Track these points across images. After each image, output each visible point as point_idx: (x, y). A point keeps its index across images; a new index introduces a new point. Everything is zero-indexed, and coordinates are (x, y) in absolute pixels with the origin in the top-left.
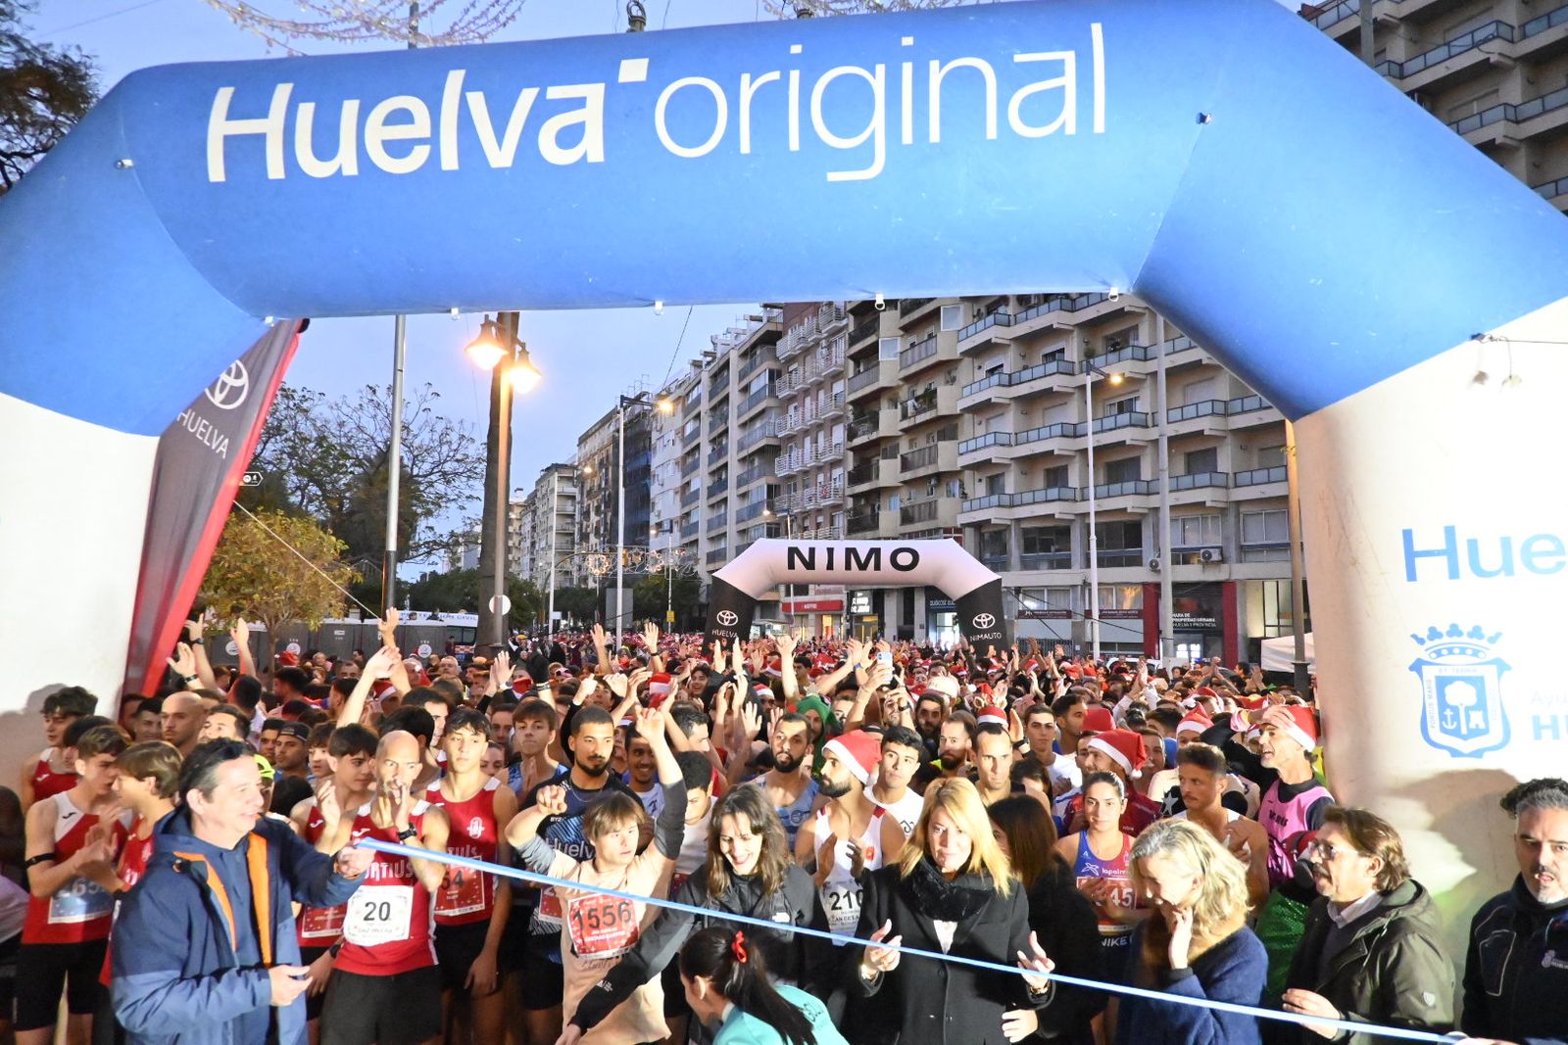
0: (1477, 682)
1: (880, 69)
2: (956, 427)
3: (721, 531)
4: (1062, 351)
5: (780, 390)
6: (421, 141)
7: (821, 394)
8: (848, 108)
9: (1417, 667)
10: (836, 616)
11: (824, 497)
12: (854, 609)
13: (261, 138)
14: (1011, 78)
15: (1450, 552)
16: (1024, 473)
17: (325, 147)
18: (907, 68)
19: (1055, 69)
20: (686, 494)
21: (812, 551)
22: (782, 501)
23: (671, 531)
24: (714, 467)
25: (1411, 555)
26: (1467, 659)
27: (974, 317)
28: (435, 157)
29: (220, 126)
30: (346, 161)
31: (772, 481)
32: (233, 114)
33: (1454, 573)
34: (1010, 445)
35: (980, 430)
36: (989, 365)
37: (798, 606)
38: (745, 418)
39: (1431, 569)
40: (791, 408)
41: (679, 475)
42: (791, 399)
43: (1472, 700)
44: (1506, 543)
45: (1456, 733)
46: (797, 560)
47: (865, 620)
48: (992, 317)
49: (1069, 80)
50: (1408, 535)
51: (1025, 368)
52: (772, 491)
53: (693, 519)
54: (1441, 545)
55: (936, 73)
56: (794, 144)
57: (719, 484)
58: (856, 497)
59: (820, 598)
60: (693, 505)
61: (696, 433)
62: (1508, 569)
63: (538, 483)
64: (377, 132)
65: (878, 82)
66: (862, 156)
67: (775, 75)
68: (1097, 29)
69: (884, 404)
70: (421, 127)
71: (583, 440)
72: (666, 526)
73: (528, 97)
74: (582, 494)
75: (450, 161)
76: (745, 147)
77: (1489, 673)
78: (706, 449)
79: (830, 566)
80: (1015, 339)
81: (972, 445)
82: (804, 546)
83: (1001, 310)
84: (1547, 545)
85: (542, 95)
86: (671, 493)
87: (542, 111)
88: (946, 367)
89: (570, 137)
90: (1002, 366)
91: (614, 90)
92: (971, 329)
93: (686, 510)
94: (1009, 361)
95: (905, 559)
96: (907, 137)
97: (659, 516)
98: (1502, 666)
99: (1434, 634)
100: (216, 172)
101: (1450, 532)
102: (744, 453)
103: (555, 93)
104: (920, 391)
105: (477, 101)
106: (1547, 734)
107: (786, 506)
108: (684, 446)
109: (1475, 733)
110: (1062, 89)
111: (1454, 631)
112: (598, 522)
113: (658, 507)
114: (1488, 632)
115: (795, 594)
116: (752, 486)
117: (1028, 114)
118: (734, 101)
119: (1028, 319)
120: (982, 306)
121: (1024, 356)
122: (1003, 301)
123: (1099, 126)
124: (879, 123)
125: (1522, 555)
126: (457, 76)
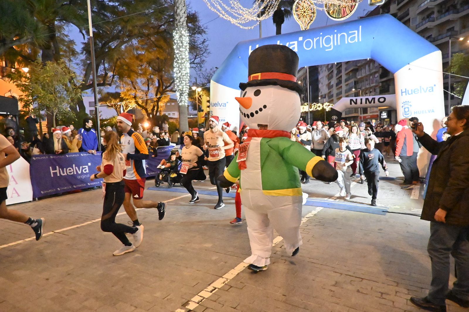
1: (332, 36)
3: (340, 96)
4: (453, 28)
8: (328, 41)
9: (402, 107)
10: (376, 119)
11: (372, 83)
12: (382, 117)
14: (349, 35)
15: (406, 92)
18: (335, 35)
19: (354, 33)
20: (330, 87)
21: (356, 100)
22: (359, 85)
23: (325, 97)
24: (337, 77)
25: (402, 92)
26: (407, 105)
27: (422, 19)
29: (250, 51)
31: (356, 80)
33: (406, 95)
36: (428, 35)
37: (364, 117)
39: (404, 94)
41: (327, 80)
43: (408, 110)
44: (412, 90)
45: (406, 115)
46: (352, 102)
47: (386, 120)
48: (428, 19)
49: (356, 35)
50: (402, 90)
51: (440, 35)
52: (356, 83)
53: (332, 94)
54: (405, 91)
55: (339, 35)
56: (321, 47)
57: (339, 83)
58: (382, 82)
59: (371, 114)
60: (332, 89)
61: (332, 67)
62: (412, 93)
65: (332, 37)
66: (330, 47)
67: (318, 38)
68: (360, 27)
72: (324, 96)
73: (288, 44)
76: (315, 48)
77: (409, 107)
78: (335, 72)
79: (361, 103)
80: (436, 26)
82: (354, 99)
83: (432, 16)
84: (417, 90)
86: (325, 86)
90: (431, 35)
92: (421, 24)
93: (329, 91)
94: (434, 33)
95: (382, 100)
96: (336, 44)
97: (321, 93)
98: (411, 106)
99: (404, 102)
101: (406, 89)
102: (347, 72)
103: (291, 43)
106: (416, 113)
107: (360, 87)
108: (328, 71)
109: (408, 114)
110: (355, 36)
111: (406, 102)
112: (303, 97)
113: (321, 91)
114: (409, 102)
115: (363, 114)
116: (350, 82)
117: (351, 40)
118: (313, 42)
119: (441, 18)
120: (425, 15)
121: (439, 31)
122: (433, 13)
123: (360, 40)
124: (332, 43)
125: (414, 92)
126: (278, 42)
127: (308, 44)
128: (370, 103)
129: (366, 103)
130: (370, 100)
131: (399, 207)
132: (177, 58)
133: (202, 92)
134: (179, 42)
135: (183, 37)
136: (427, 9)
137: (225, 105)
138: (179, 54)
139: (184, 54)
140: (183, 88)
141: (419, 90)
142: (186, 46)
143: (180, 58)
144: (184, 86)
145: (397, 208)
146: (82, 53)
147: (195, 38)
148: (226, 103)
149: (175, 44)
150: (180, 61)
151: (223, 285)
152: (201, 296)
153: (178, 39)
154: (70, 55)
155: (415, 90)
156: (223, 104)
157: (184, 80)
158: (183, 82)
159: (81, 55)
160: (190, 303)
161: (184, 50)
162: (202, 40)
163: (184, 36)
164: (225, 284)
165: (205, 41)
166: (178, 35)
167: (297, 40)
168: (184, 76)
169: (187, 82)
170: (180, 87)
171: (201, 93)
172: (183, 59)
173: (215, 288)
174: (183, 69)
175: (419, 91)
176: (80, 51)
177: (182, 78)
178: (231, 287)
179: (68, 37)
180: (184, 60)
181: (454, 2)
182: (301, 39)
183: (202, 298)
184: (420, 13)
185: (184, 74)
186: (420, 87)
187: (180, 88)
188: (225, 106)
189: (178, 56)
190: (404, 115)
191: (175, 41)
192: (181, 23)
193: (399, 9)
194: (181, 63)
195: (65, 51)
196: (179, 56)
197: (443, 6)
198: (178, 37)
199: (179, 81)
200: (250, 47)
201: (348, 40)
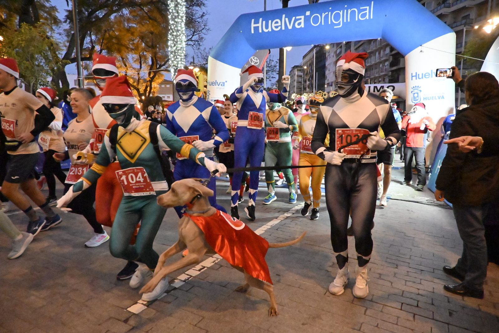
0: (417, 93)
1: (342, 11)
4: (469, 15)
6: (280, 26)
8: (337, 17)
9: (412, 92)
11: (382, 72)
13: (258, 27)
14: (360, 11)
15: (416, 76)
17: (267, 27)
18: (345, 11)
19: (366, 9)
22: (368, 73)
25: (412, 76)
26: (417, 90)
28: (281, 28)
29: (253, 25)
30: (270, 29)
32: (255, 23)
33: (416, 79)
39: (414, 78)
43: (417, 96)
45: (415, 100)
49: (367, 11)
50: (412, 74)
51: (455, 22)
54: (415, 75)
55: (349, 11)
56: (330, 23)
58: (392, 71)
61: (340, 52)
62: (422, 78)
63: (290, 72)
64: (274, 25)
65: (341, 13)
66: (339, 24)
67: (327, 13)
68: (373, 2)
70: (279, 24)
71: (304, 57)
72: (331, 84)
73: (294, 18)
74: (304, 75)
75: (283, 28)
76: (323, 24)
77: (419, 92)
80: (452, 12)
84: (428, 74)
85: (295, 18)
86: (332, 73)
87: (296, 20)
89: (299, 24)
91: (305, 17)
94: (449, 21)
96: (345, 21)
97: (328, 81)
98: (421, 91)
99: (414, 87)
100: (253, 32)
101: (416, 73)
103: (297, 17)
105: (287, 19)
106: (425, 99)
107: (369, 75)
109: (417, 100)
110: (366, 13)
111: (416, 87)
112: (309, 84)
113: (327, 78)
114: (419, 86)
117: (362, 17)
118: (321, 18)
119: (457, 4)
120: (440, 1)
121: (455, 18)
123: (372, 18)
124: (341, 19)
125: (424, 76)
126: (284, 16)
127: (316, 20)
129: (374, 91)
131: (402, 195)
132: (172, 29)
133: (199, 73)
134: (174, 11)
135: (179, 6)
137: (224, 84)
138: (174, 26)
139: (180, 25)
140: (178, 64)
141: (430, 73)
142: (182, 17)
143: (175, 30)
144: (179, 61)
145: (400, 196)
146: (65, 22)
147: (193, 10)
148: (225, 82)
149: (170, 14)
150: (175, 34)
151: (213, 264)
152: (188, 275)
153: (173, 8)
154: (51, 23)
155: (426, 75)
156: (221, 83)
157: (179, 55)
158: (178, 57)
159: (64, 24)
160: (175, 281)
161: (179, 20)
162: (201, 13)
163: (181, 5)
164: (216, 263)
165: (204, 14)
166: (173, 3)
167: (304, 14)
168: (179, 50)
169: (182, 57)
170: (175, 62)
172: (178, 31)
173: (204, 267)
174: (179, 43)
175: (430, 76)
176: (63, 19)
177: (177, 53)
178: (221, 266)
179: (50, 3)
180: (180, 32)
182: (308, 13)
183: (189, 277)
185: (180, 48)
186: (432, 71)
187: (174, 64)
188: (224, 86)
189: (173, 27)
190: (413, 101)
191: (171, 11)
194: (177, 36)
195: (46, 19)
196: (175, 27)
198: (173, 6)
199: (174, 56)
200: (253, 20)
201: (358, 17)
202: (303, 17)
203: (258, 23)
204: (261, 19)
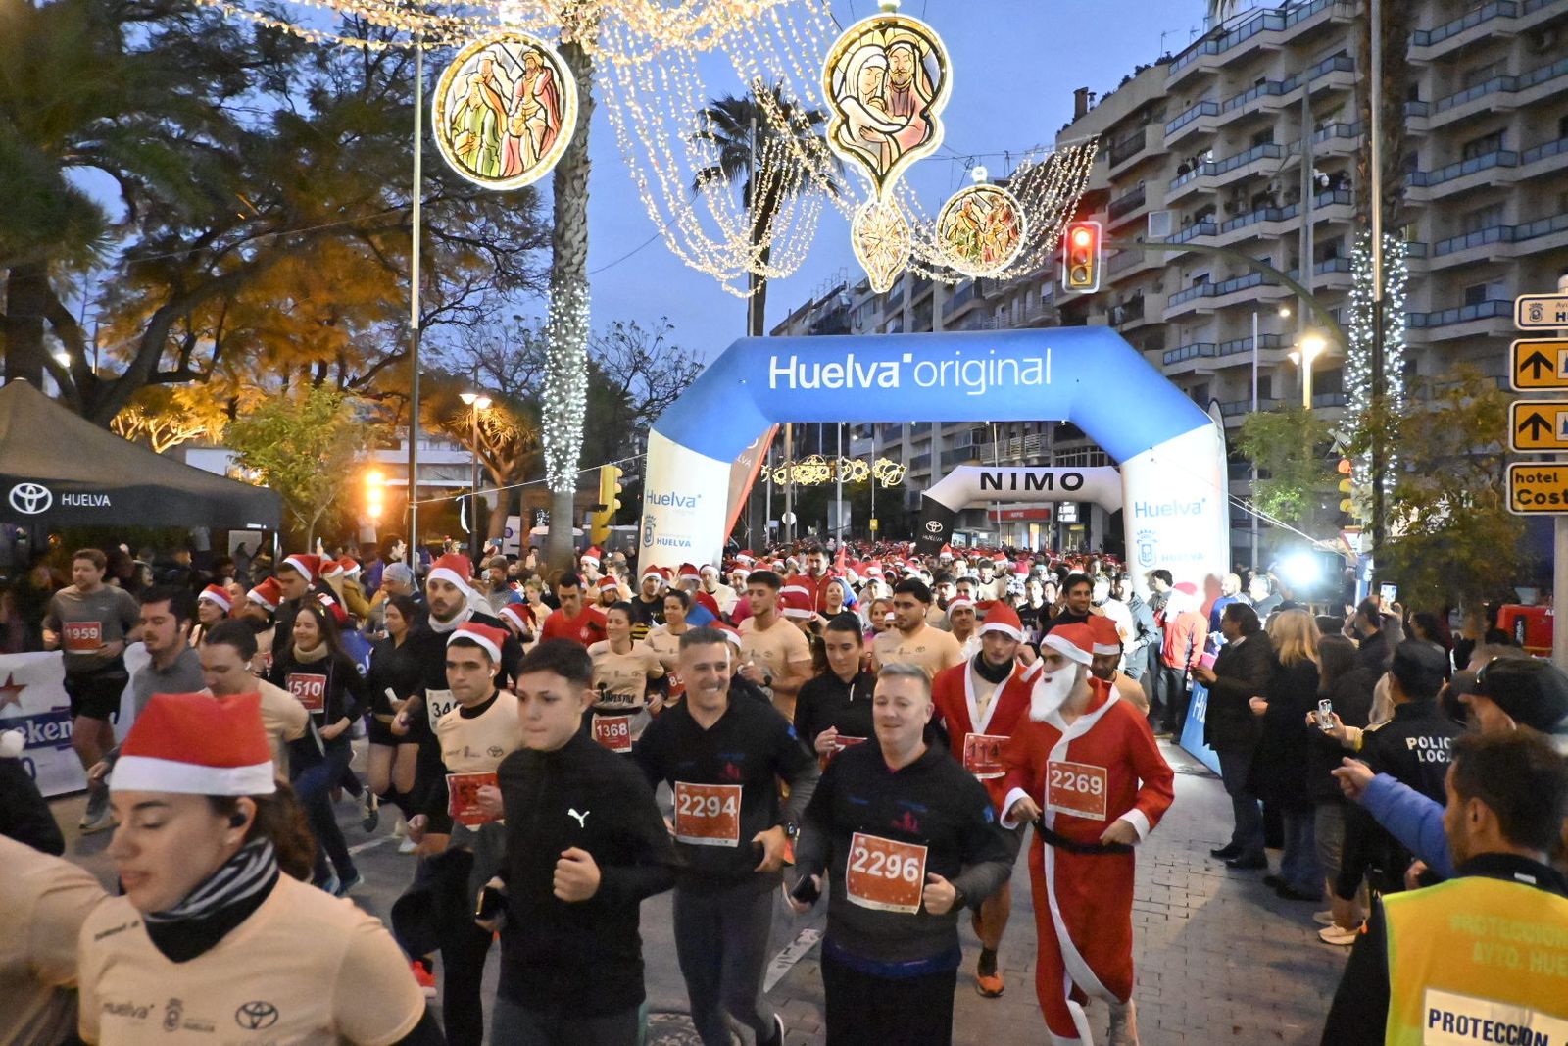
0: (1150, 546)
2: (1163, 335)
3: (925, 436)
4: (1268, 259)
5: (987, 291)
7: (1030, 297)
8: (974, 373)
9: (1137, 542)
10: (1043, 525)
15: (1144, 509)
16: (1229, 384)
17: (809, 378)
19: (1035, 364)
21: (1000, 475)
23: (872, 435)
25: (1137, 509)
26: (1148, 539)
27: (1183, 224)
28: (845, 384)
29: (774, 371)
30: (816, 384)
33: (1146, 515)
34: (1213, 356)
35: (1186, 340)
36: (1197, 273)
37: (1005, 514)
38: (950, 318)
39: (1141, 513)
40: (998, 310)
42: (997, 300)
43: (1149, 552)
44: (1157, 507)
45: (1145, 561)
46: (987, 481)
47: (1073, 528)
48: (1198, 225)
49: (1039, 368)
50: (1136, 504)
51: (1232, 278)
54: (1143, 507)
55: (1000, 364)
59: (1027, 506)
62: (1158, 514)
64: (826, 376)
65: (983, 365)
69: (1092, 309)
70: (840, 374)
72: (868, 430)
73: (874, 365)
77: (1152, 543)
79: (1014, 487)
80: (1222, 249)
81: (1176, 355)
82: (993, 472)
83: (1210, 217)
84: (1167, 507)
87: (879, 370)
88: (1154, 274)
89: (888, 379)
90: (1208, 275)
91: (902, 365)
92: (1178, 239)
94: (1215, 271)
95: (1072, 481)
98: (1156, 541)
99: (1141, 532)
100: (773, 385)
101: (1145, 503)
103: (884, 364)
104: (1127, 299)
105: (858, 366)
109: (1150, 561)
111: (1145, 531)
114: (1152, 532)
115: (1000, 503)
119: (1233, 228)
120: (1190, 213)
121: (1230, 266)
122: (1211, 209)
123: (1048, 381)
124: (982, 379)
125: (1161, 510)
126: (850, 357)
127: (926, 374)
128: (1039, 487)
129: (1027, 487)
130: (1039, 482)
132: (557, 361)
133: (489, 411)
134: (565, 318)
135: (577, 305)
136: (1194, 196)
137: (695, 502)
138: (564, 352)
139: (577, 352)
140: (566, 446)
141: (1173, 508)
143: (563, 361)
144: (570, 439)
148: (696, 497)
150: (563, 371)
153: (561, 311)
156: (686, 500)
157: (571, 424)
158: (569, 428)
161: (577, 340)
166: (561, 297)
167: (899, 359)
168: (572, 411)
169: (577, 428)
171: (486, 416)
172: (573, 364)
174: (573, 394)
175: (1173, 511)
180: (576, 367)
181: (1269, 188)
182: (908, 358)
184: (1174, 205)
185: (573, 407)
186: (1175, 501)
188: (693, 506)
189: (557, 356)
190: (1142, 562)
192: (574, 268)
193: (1116, 180)
197: (1240, 194)
199: (559, 426)
200: (774, 360)
201: (1019, 378)
202: (895, 365)
203: (787, 366)
204: (794, 359)
